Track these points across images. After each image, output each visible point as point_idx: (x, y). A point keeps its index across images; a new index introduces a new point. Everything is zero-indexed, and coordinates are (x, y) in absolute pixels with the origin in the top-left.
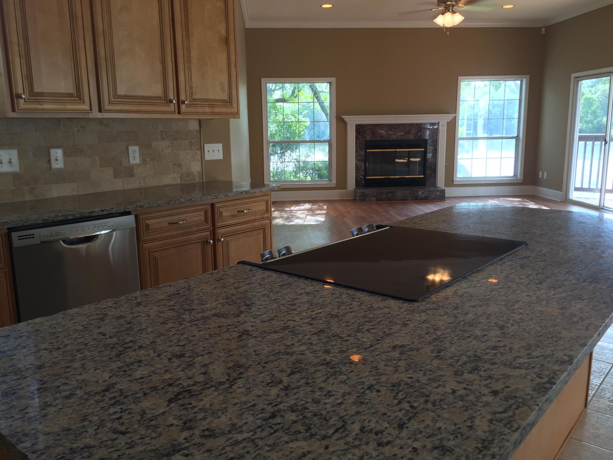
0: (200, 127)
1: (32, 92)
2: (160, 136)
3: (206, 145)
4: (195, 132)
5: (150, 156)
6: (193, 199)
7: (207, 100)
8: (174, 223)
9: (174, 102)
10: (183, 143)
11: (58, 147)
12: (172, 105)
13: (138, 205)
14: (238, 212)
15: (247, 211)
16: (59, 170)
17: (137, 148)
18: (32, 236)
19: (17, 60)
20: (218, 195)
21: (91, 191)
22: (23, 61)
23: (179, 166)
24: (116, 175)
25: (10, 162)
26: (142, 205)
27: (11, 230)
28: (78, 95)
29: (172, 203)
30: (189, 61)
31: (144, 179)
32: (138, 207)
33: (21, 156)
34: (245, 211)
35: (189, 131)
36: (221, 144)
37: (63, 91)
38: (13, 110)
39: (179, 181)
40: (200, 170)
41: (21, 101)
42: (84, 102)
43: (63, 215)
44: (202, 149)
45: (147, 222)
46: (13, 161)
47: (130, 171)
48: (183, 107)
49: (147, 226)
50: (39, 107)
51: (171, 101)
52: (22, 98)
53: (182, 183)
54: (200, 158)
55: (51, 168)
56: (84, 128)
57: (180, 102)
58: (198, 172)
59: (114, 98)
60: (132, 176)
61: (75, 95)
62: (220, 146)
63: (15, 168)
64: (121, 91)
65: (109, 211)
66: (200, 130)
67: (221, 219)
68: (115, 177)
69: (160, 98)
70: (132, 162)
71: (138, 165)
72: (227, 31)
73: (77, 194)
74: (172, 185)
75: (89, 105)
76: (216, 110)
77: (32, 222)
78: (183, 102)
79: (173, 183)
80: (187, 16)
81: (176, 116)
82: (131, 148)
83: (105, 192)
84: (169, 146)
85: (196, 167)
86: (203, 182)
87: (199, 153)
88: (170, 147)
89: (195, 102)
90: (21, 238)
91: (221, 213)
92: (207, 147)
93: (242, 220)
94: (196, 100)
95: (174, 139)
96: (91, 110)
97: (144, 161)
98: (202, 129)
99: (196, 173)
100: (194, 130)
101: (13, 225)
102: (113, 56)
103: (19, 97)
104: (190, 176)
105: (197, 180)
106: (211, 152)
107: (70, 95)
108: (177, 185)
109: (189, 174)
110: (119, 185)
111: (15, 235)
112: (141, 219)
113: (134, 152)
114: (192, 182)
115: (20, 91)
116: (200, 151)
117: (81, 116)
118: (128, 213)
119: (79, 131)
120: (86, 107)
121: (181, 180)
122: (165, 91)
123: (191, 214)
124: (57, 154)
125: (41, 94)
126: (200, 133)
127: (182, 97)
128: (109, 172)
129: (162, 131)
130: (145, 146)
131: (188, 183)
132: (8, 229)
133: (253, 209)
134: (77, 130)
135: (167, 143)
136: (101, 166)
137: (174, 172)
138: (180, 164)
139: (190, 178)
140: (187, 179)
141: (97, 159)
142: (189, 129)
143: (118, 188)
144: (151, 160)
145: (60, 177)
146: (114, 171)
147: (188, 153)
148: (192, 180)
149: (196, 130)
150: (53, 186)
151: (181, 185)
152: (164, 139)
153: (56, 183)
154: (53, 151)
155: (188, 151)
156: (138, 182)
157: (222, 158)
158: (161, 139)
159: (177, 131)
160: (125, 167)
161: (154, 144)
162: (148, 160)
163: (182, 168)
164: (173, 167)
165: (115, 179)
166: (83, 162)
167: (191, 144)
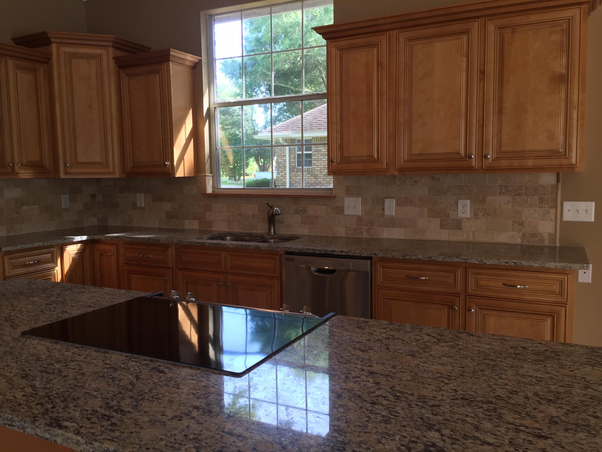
0: (558, 181)
1: (342, 157)
2: (498, 191)
3: (566, 203)
4: (550, 187)
5: (483, 211)
8: (413, 278)
10: (529, 199)
11: (392, 198)
12: (474, 160)
14: (504, 284)
15: (523, 287)
16: (391, 216)
17: (468, 202)
18: (294, 260)
21: (417, 237)
23: (521, 224)
24: (442, 227)
25: (355, 207)
31: (473, 234)
33: (363, 204)
35: (539, 186)
36: (593, 204)
39: (519, 241)
40: (553, 232)
44: (558, 208)
45: (384, 270)
46: (357, 207)
47: (458, 225)
49: (385, 273)
51: (470, 156)
53: (524, 244)
54: (553, 218)
55: (384, 214)
56: (416, 182)
58: (549, 234)
59: (408, 157)
60: (460, 229)
62: (590, 205)
63: (359, 213)
66: (557, 184)
70: (460, 215)
71: (468, 219)
72: (566, 66)
73: (403, 238)
79: (509, 242)
82: (461, 203)
84: (509, 202)
85: (546, 228)
86: (555, 247)
87: (553, 211)
91: (476, 281)
92: (568, 205)
94: (505, 153)
95: (518, 195)
97: (476, 215)
98: (560, 185)
99: (545, 235)
100: (549, 185)
104: (537, 237)
105: (547, 243)
106: (574, 212)
108: (515, 245)
109: (534, 235)
110: (445, 235)
113: (464, 206)
114: (538, 244)
115: (334, 157)
116: (555, 210)
119: (411, 185)
121: (522, 240)
124: (390, 203)
125: (348, 158)
126: (557, 188)
128: (436, 222)
129: (502, 185)
130: (479, 201)
131: (531, 244)
132: (285, 252)
134: (409, 184)
135: (506, 198)
136: (429, 216)
137: (513, 230)
138: (522, 221)
139: (536, 239)
140: (532, 240)
141: (426, 209)
142: (540, 184)
143: (443, 239)
144: (483, 215)
145: (391, 223)
146: (441, 222)
147: (535, 211)
148: (538, 242)
149: (552, 185)
150: (385, 229)
151: (522, 246)
152: (504, 194)
153: (388, 227)
154: (387, 202)
155: (537, 208)
156: (465, 236)
157: (593, 220)
158: (500, 194)
159: (523, 186)
160: (453, 220)
161: (489, 199)
162: (480, 214)
163: (524, 227)
164: (513, 225)
165: (441, 230)
166: (412, 211)
167: (542, 200)
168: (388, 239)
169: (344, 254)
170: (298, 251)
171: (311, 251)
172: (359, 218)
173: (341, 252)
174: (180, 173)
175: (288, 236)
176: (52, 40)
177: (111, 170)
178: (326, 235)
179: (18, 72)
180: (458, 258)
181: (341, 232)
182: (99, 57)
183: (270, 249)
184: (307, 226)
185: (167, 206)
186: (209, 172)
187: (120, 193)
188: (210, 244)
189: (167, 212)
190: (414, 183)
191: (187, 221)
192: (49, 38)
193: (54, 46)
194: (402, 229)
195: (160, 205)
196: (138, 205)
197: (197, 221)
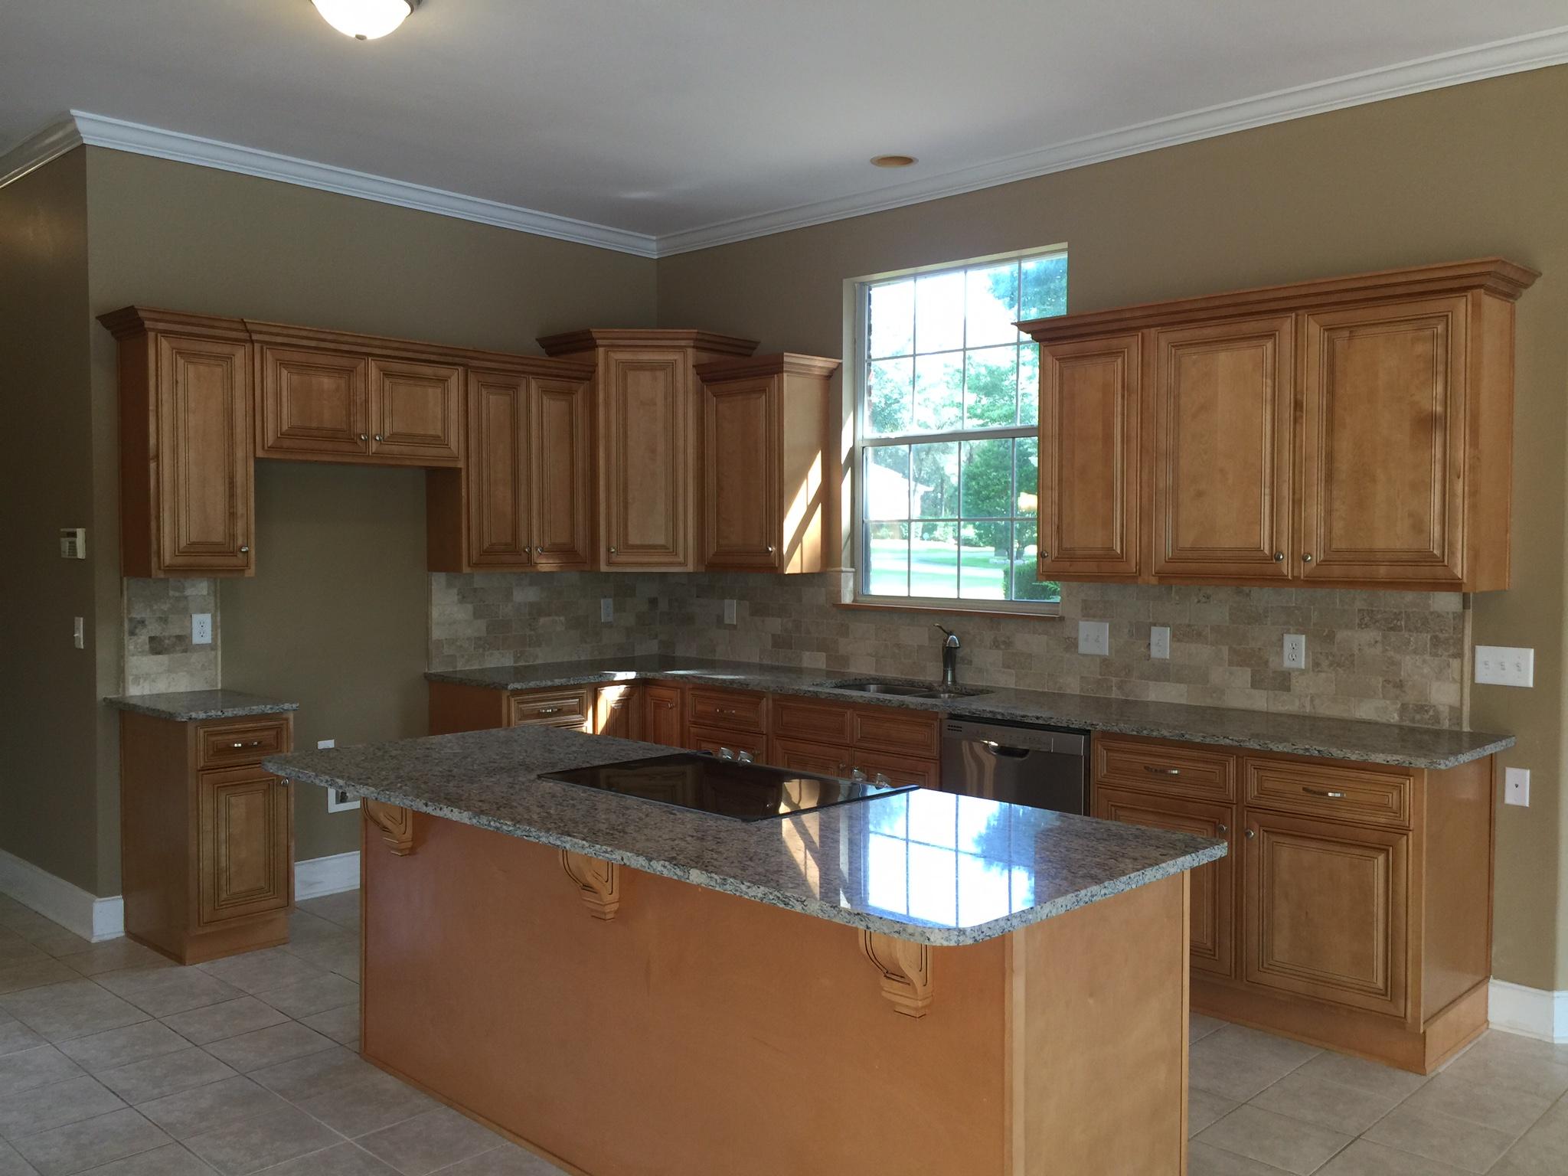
0: (1465, 609)
1: (1061, 549)
2: (1357, 621)
3: (1480, 650)
4: (1451, 616)
5: (1330, 657)
10: (1412, 639)
11: (1164, 625)
13: (1088, 722)
15: (1334, 795)
16: (1163, 660)
17: (1301, 639)
21: (1209, 702)
23: (1400, 685)
24: (1255, 684)
25: (1097, 641)
28: (1121, 551)
31: (1312, 700)
33: (1114, 631)
35: (1432, 613)
36: (1532, 650)
39: (1395, 718)
40: (1457, 704)
41: (1048, 561)
42: (1129, 561)
43: (991, 712)
44: (1466, 658)
46: (1101, 639)
47: (1283, 681)
52: (1048, 557)
53: (1404, 724)
54: (1457, 677)
55: (1149, 655)
56: (1208, 598)
58: (1450, 707)
60: (1288, 689)
62: (1526, 655)
63: (1104, 649)
64: (1186, 542)
65: (1046, 721)
66: (1464, 612)
68: (1253, 687)
70: (1287, 664)
71: (1302, 672)
74: (1377, 723)
75: (1134, 565)
78: (1306, 558)
79: (1378, 719)
82: (1289, 639)
83: (1232, 710)
84: (1376, 642)
85: (1444, 695)
86: (1462, 732)
87: (1456, 663)
88: (1379, 644)
91: (1260, 780)
92: (1483, 653)
95: (1392, 629)
96: (1137, 572)
97: (1316, 665)
98: (1469, 613)
99: (1445, 712)
100: (1448, 613)
104: (1427, 711)
105: (1446, 725)
106: (1495, 666)
108: (1389, 726)
109: (1421, 709)
110: (1260, 701)
113: (1294, 646)
114: (1429, 726)
115: (1048, 548)
116: (1461, 661)
119: (1199, 602)
121: (1401, 717)
124: (1161, 635)
125: (1072, 551)
126: (1464, 619)
128: (1244, 676)
129: (1363, 610)
130: (1321, 637)
131: (1416, 725)
134: (1196, 600)
135: (1372, 634)
136: (1231, 663)
137: (1384, 697)
138: (1401, 681)
139: (1427, 717)
140: (1418, 717)
141: (1225, 650)
142: (1432, 610)
143: (1256, 707)
144: (1331, 665)
145: (1162, 672)
146: (1253, 676)
147: (1424, 661)
148: (1430, 722)
149: (1453, 613)
150: (1151, 683)
151: (1401, 728)
152: (1367, 626)
153: (1156, 680)
154: (1156, 633)
155: (1427, 657)
156: (1298, 703)
157: (1531, 685)
158: (1360, 625)
159: (1401, 613)
160: (1274, 672)
161: (1341, 635)
162: (1325, 664)
163: (1404, 692)
164: (1384, 687)
165: (1253, 690)
166: (1201, 653)
167: (1436, 642)
168: (1156, 703)
169: (1041, 722)
170: (967, 714)
171: (989, 715)
172: (1105, 662)
173: (1038, 718)
174: (793, 567)
175: (974, 688)
176: (599, 342)
177: (681, 559)
178: (1046, 690)
179: (545, 398)
180: (1228, 738)
181: (1072, 685)
182: (668, 367)
183: (922, 708)
184: (1013, 671)
185: (775, 625)
186: (849, 565)
187: (697, 597)
188: (826, 695)
189: (773, 635)
190: (1204, 600)
191: (808, 653)
192: (593, 340)
193: (601, 350)
194: (1182, 685)
195: (763, 621)
196: (727, 621)
197: (824, 654)
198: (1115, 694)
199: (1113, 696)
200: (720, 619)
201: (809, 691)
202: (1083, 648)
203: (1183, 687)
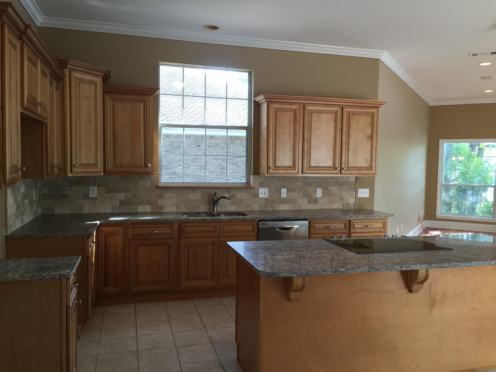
0: (356, 180)
1: (275, 166)
2: (333, 184)
3: (359, 190)
4: (353, 182)
6: (338, 217)
7: (357, 167)
8: (328, 227)
9: (338, 169)
10: (345, 188)
11: (285, 188)
12: (337, 170)
14: (364, 226)
15: (371, 226)
16: (284, 198)
17: (320, 190)
18: (266, 224)
19: (271, 153)
20: (352, 216)
21: (297, 208)
22: (273, 154)
23: (342, 199)
25: (265, 193)
26: (312, 216)
27: (259, 221)
28: (294, 167)
29: (327, 217)
30: (348, 149)
31: (323, 205)
32: (310, 218)
33: (269, 191)
34: (369, 226)
35: (349, 182)
36: (368, 189)
37: (287, 165)
38: (267, 173)
39: (341, 207)
40: (354, 202)
41: (271, 170)
42: (295, 170)
43: (278, 217)
44: (356, 192)
45: (314, 225)
46: (266, 193)
47: (316, 201)
48: (343, 171)
49: (314, 227)
50: (277, 172)
51: (336, 168)
52: (271, 169)
53: (343, 208)
54: (354, 196)
55: (280, 197)
57: (341, 169)
58: (353, 203)
59: (309, 168)
60: (317, 203)
61: (292, 167)
62: (368, 190)
63: (267, 196)
64: (312, 165)
65: (297, 218)
66: (356, 181)
67: (354, 228)
68: (308, 203)
69: (331, 167)
70: (318, 196)
71: (321, 198)
72: (372, 132)
73: (290, 209)
74: (337, 209)
75: (297, 171)
76: (362, 172)
77: (267, 219)
78: (343, 169)
79: (338, 208)
80: (349, 128)
81: (339, 175)
82: (318, 190)
83: (303, 210)
85: (352, 201)
86: (355, 209)
87: (354, 193)
88: (338, 190)
89: (349, 168)
90: (262, 224)
91: (354, 225)
92: (360, 190)
93: (367, 231)
94: (350, 167)
95: (341, 186)
96: (298, 173)
97: (323, 196)
98: (357, 181)
99: (352, 204)
101: (260, 219)
102: (310, 149)
103: (270, 168)
104: (348, 205)
105: (352, 207)
106: (362, 193)
107: (290, 167)
108: (340, 209)
109: (347, 204)
110: (310, 207)
111: (260, 223)
112: (312, 223)
113: (319, 191)
114: (349, 208)
115: (271, 166)
116: (355, 192)
117: (293, 175)
118: (306, 220)
120: (296, 172)
121: (342, 206)
122: (334, 163)
123: (337, 224)
124: (284, 191)
125: (279, 167)
126: (356, 183)
127: (343, 166)
128: (306, 200)
129: (335, 181)
130: (325, 189)
131: (346, 208)
132: (259, 220)
133: (374, 226)
134: (294, 180)
135: (337, 187)
136: (303, 197)
137: (339, 202)
138: (343, 198)
139: (348, 206)
140: (346, 206)
141: (301, 194)
142: (349, 181)
143: (309, 209)
145: (284, 201)
146: (308, 200)
147: (348, 193)
148: (349, 207)
149: (354, 181)
150: (281, 205)
151: (343, 209)
152: (335, 185)
154: (282, 190)
155: (348, 192)
156: (319, 206)
157: (368, 196)
158: (334, 185)
159: (343, 182)
160: (314, 199)
161: (330, 188)
162: (326, 195)
163: (344, 201)
164: (339, 200)
165: (308, 204)
166: (295, 195)
167: (350, 188)
168: (283, 211)
170: (270, 219)
172: (266, 199)
173: (295, 217)
175: (229, 212)
176: (68, 66)
181: (256, 208)
185: (122, 196)
187: (70, 186)
189: (120, 201)
190: (296, 180)
191: (141, 206)
193: (67, 70)
194: (289, 204)
195: (114, 195)
196: (91, 196)
197: (150, 206)
198: (270, 209)
199: (269, 210)
200: (86, 196)
201: (201, 219)
202: (261, 196)
203: (289, 205)
